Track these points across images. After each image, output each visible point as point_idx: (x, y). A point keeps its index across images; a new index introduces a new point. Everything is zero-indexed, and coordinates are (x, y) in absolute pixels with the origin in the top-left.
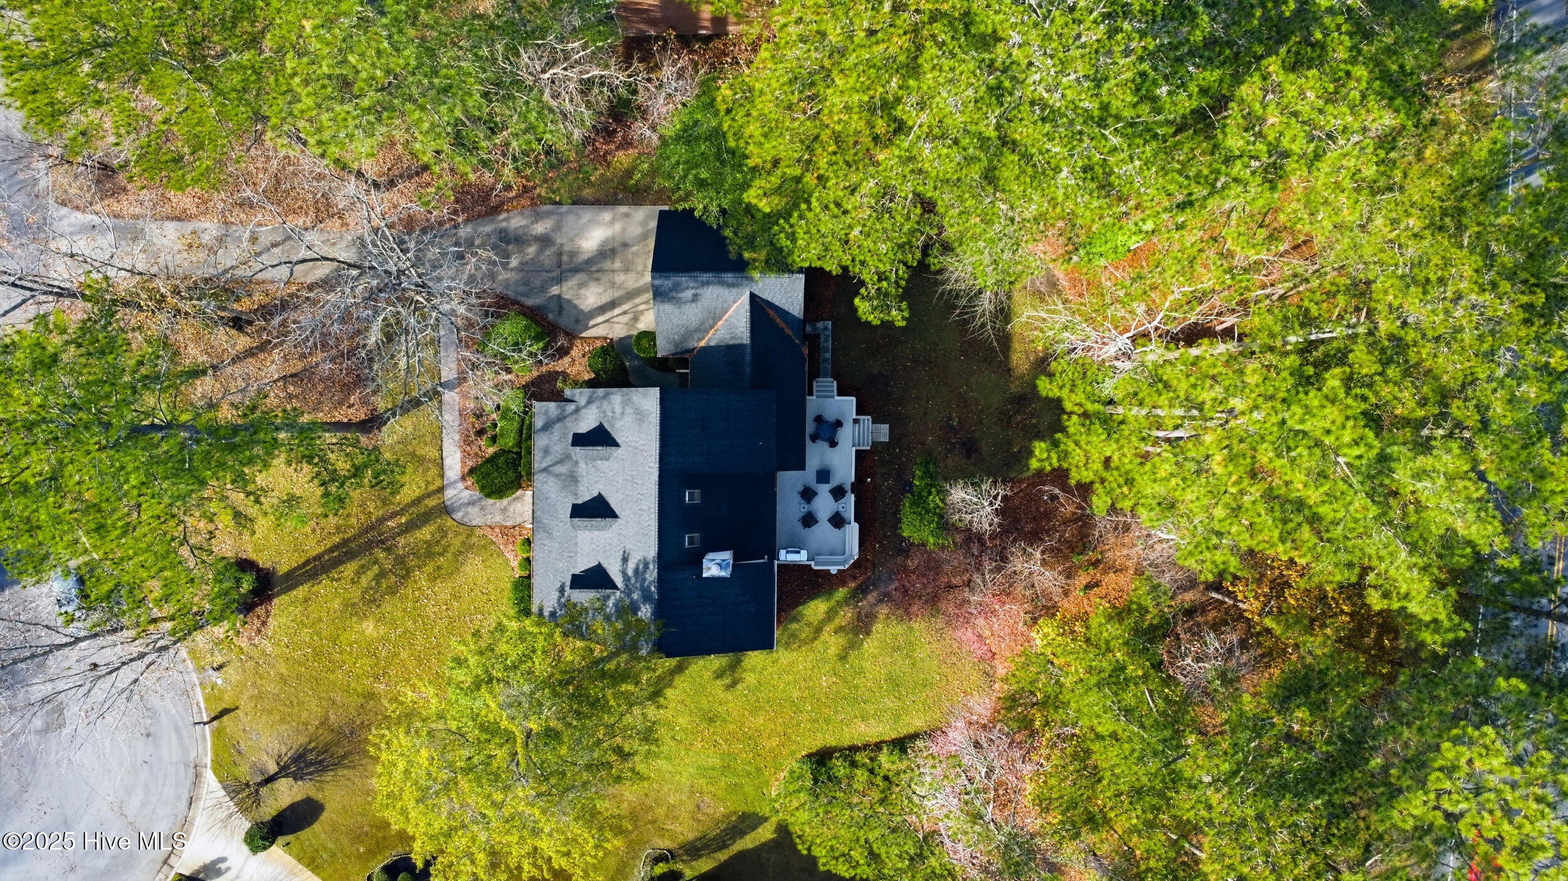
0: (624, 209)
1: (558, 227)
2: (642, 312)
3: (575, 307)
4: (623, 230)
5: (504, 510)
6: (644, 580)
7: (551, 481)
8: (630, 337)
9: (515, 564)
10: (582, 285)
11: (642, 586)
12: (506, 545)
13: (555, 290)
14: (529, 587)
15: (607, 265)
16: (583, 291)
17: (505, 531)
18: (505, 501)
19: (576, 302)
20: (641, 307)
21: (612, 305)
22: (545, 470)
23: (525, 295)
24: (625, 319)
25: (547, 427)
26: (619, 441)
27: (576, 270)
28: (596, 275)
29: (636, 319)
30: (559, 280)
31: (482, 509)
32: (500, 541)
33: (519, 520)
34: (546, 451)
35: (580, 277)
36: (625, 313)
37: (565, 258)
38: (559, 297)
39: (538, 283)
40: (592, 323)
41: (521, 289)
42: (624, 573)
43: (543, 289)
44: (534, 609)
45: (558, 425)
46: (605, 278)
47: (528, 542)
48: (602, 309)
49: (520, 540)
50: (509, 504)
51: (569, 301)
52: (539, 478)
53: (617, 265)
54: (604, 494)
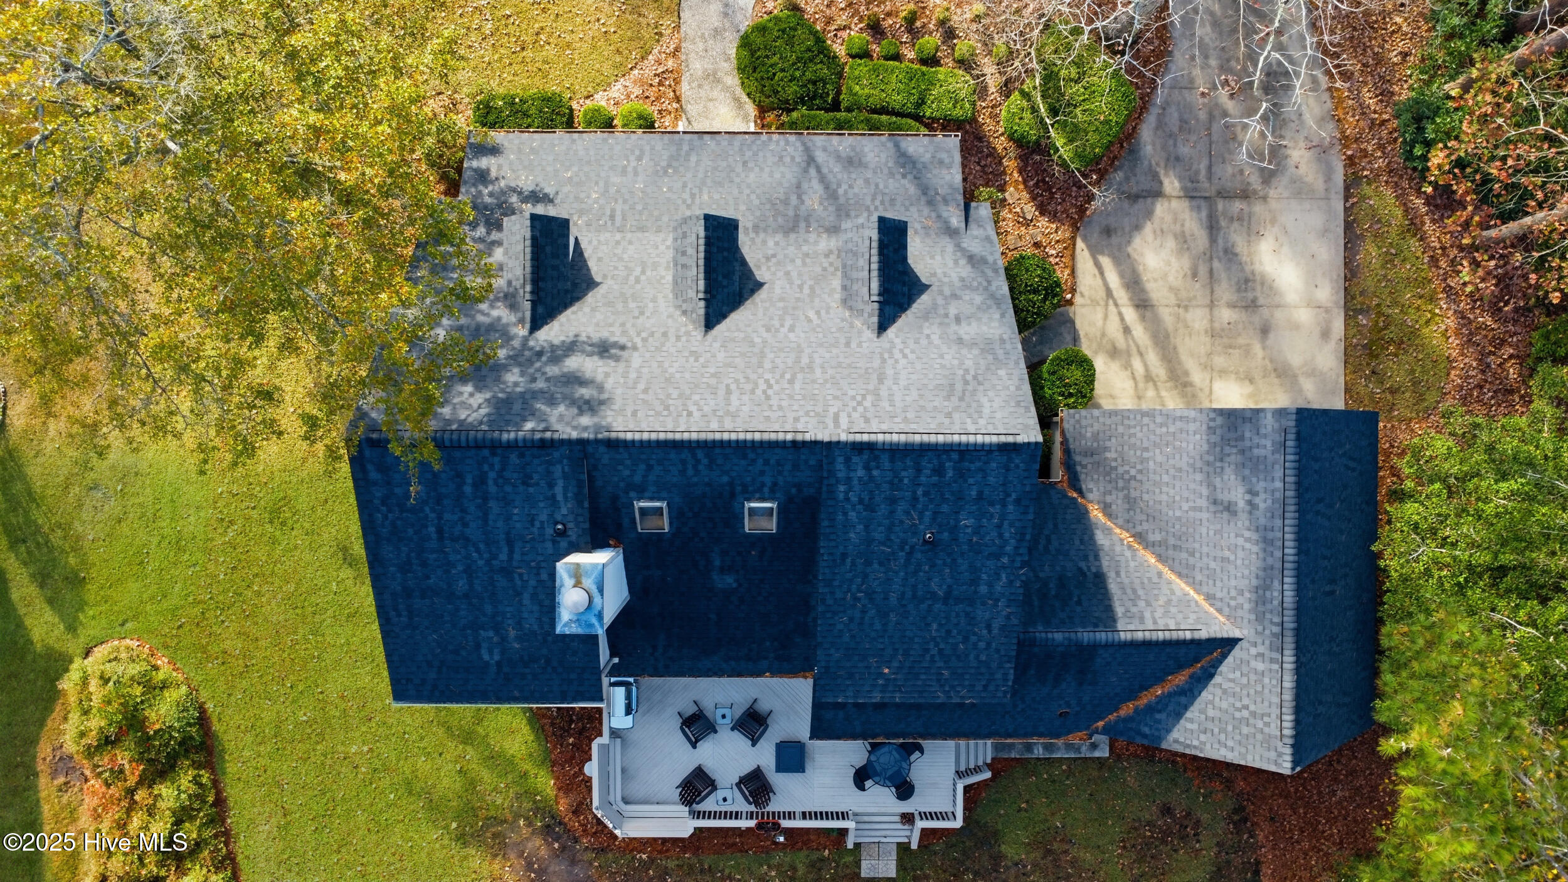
0: (1338, 325)
1: (1301, 191)
2: (1127, 366)
3: (1138, 227)
4: (1296, 327)
5: (712, 77)
6: (552, 402)
7: (786, 175)
8: (1076, 340)
9: (601, 100)
10: (1183, 240)
11: (535, 395)
12: (640, 82)
13: (1171, 184)
14: (548, 125)
15: (1225, 292)
16: (1171, 243)
17: (668, 80)
18: (733, 80)
19: (1148, 228)
20: (1137, 364)
21: (1143, 304)
22: (811, 160)
23: (1160, 125)
24: (1114, 329)
25: (906, 162)
26: (891, 332)
27: (1213, 227)
28: (1203, 270)
29: (1114, 353)
30: (1191, 194)
31: (717, 32)
32: (649, 68)
33: (691, 109)
34: (852, 162)
35: (1201, 238)
36: (1127, 330)
37: (1237, 205)
38: (1157, 193)
39: (1184, 150)
40: (1105, 261)
41: (1173, 116)
42: (571, 347)
43: (1174, 160)
44: (498, 136)
45: (912, 190)
46: (1198, 290)
47: (648, 125)
48: (1134, 283)
49: (652, 110)
50: (726, 89)
51: (1149, 214)
52: (787, 145)
53: (1226, 315)
54: (762, 295)
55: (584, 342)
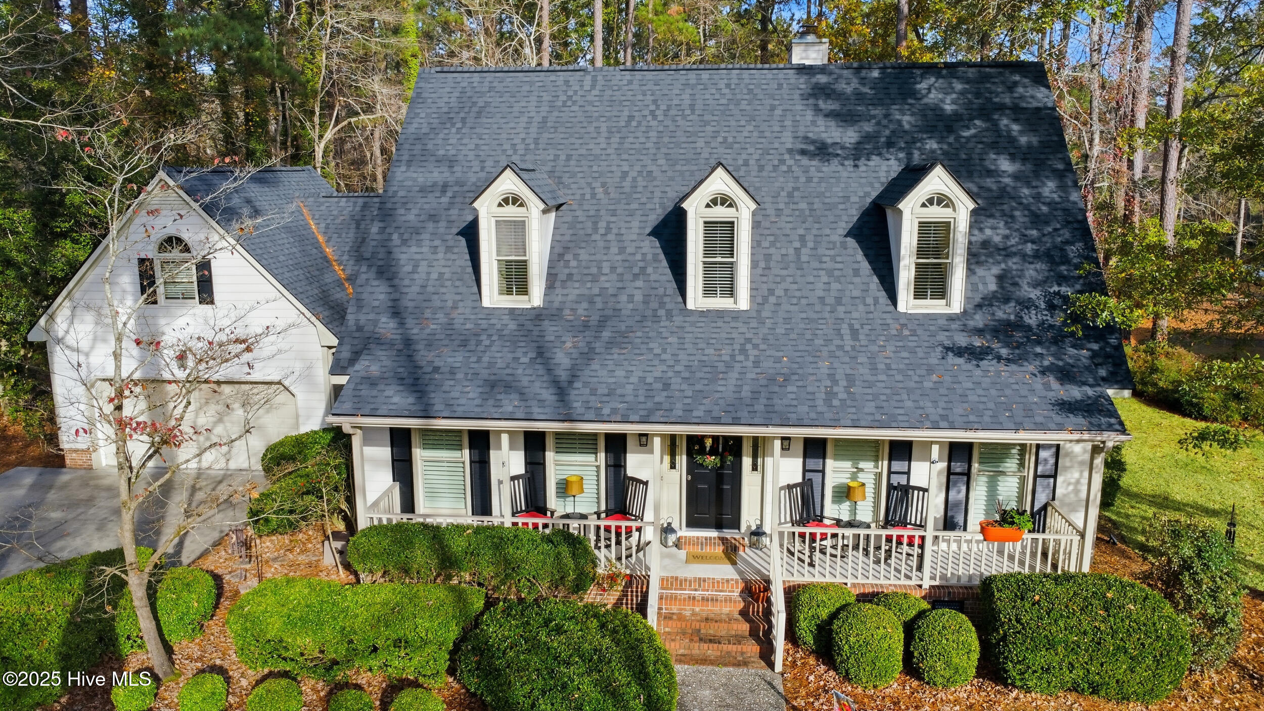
7: (606, 373)
11: (879, 102)
55: (845, 158)
